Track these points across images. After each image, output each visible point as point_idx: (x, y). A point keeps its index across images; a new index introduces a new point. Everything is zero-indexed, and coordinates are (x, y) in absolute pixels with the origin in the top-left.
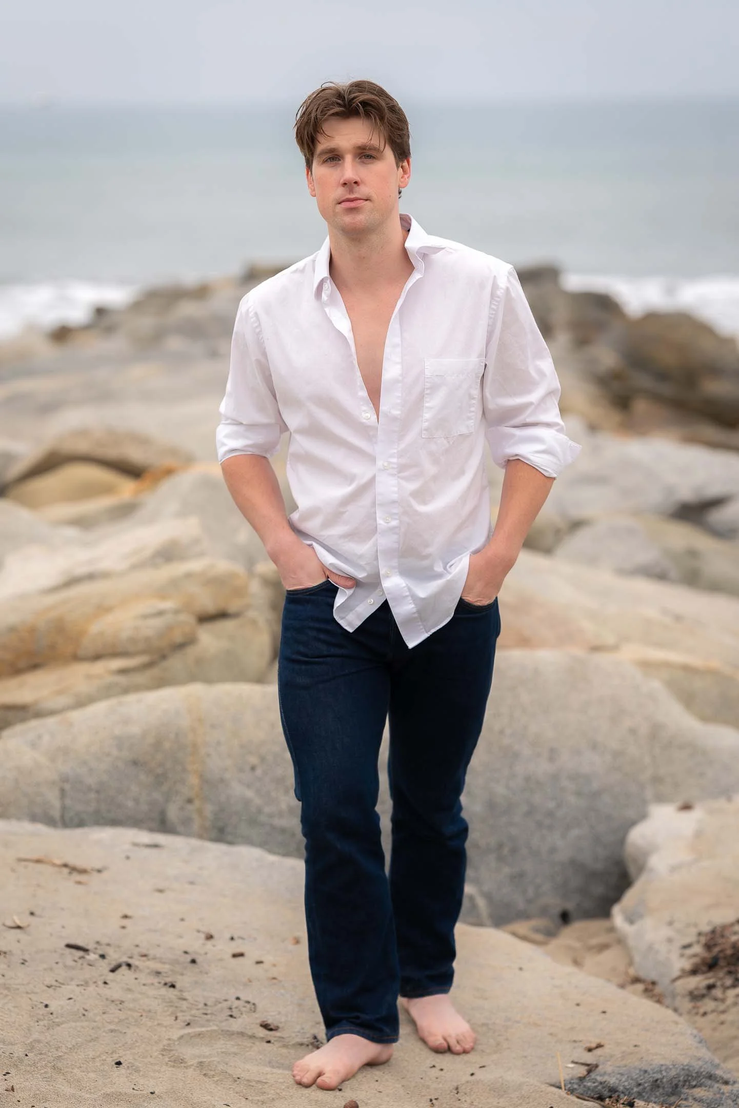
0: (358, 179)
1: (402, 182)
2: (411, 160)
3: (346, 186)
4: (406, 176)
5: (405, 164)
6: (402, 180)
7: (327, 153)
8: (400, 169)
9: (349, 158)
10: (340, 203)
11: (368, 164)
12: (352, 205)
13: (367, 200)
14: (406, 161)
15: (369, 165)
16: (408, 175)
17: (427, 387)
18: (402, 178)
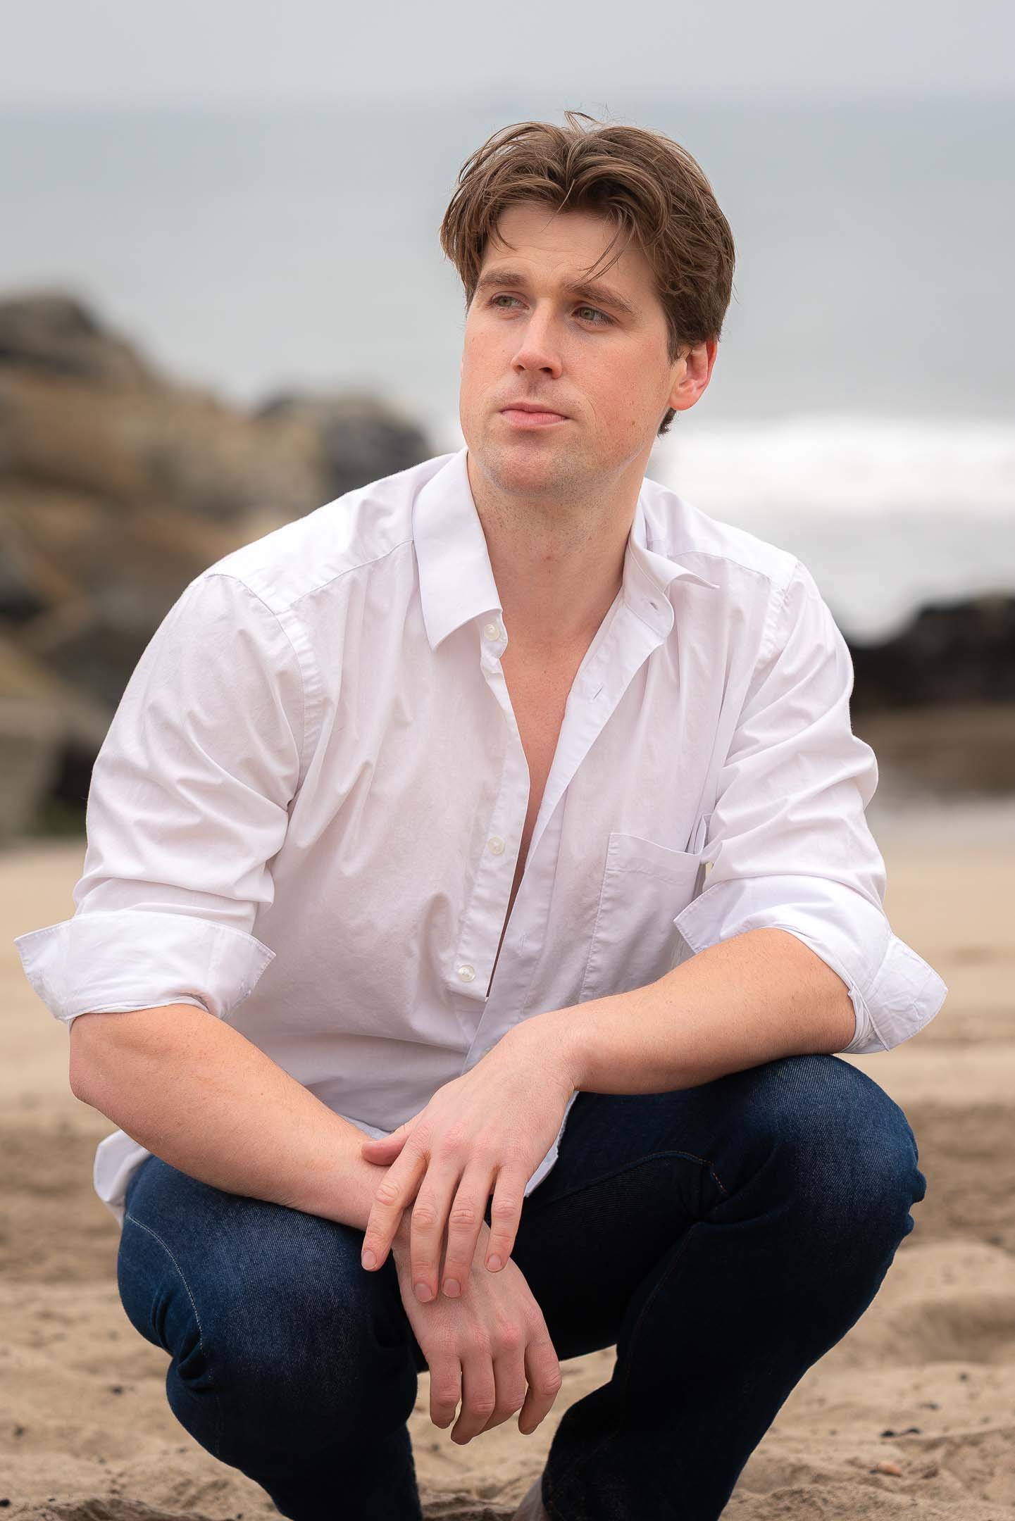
0: (554, 363)
1: (678, 395)
2: (720, 347)
3: (522, 373)
4: (694, 383)
5: (701, 353)
6: (681, 390)
7: (499, 283)
8: (682, 365)
9: (544, 309)
10: (502, 411)
11: (593, 332)
12: (530, 421)
13: (566, 418)
14: (704, 346)
15: (593, 337)
16: (701, 382)
17: (606, 895)
18: (682, 384)
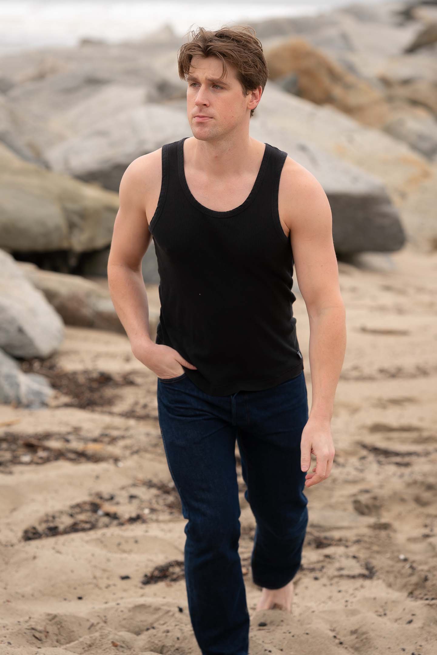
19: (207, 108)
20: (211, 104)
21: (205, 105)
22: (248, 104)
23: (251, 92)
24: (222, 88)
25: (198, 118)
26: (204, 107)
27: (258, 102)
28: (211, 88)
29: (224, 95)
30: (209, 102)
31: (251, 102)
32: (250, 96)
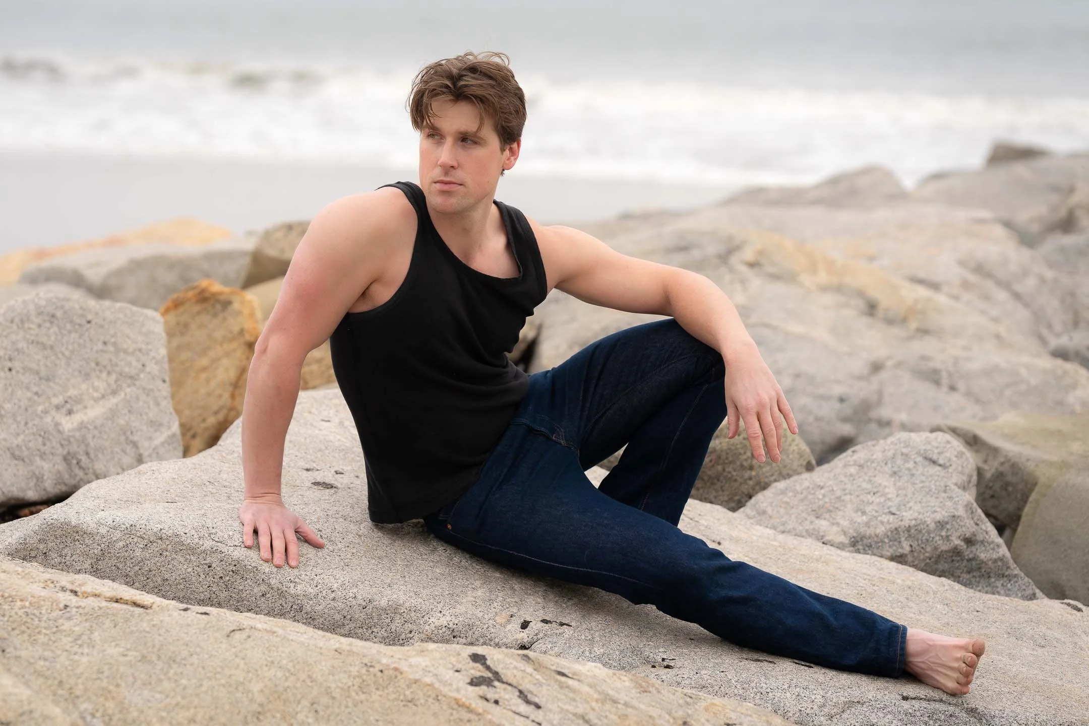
19: (454, 171)
20: (459, 166)
21: (452, 167)
22: (504, 162)
23: (508, 147)
24: (475, 143)
25: (443, 185)
26: (451, 169)
27: (516, 159)
28: (460, 143)
29: (479, 152)
30: (458, 164)
31: (509, 159)
32: (507, 152)
